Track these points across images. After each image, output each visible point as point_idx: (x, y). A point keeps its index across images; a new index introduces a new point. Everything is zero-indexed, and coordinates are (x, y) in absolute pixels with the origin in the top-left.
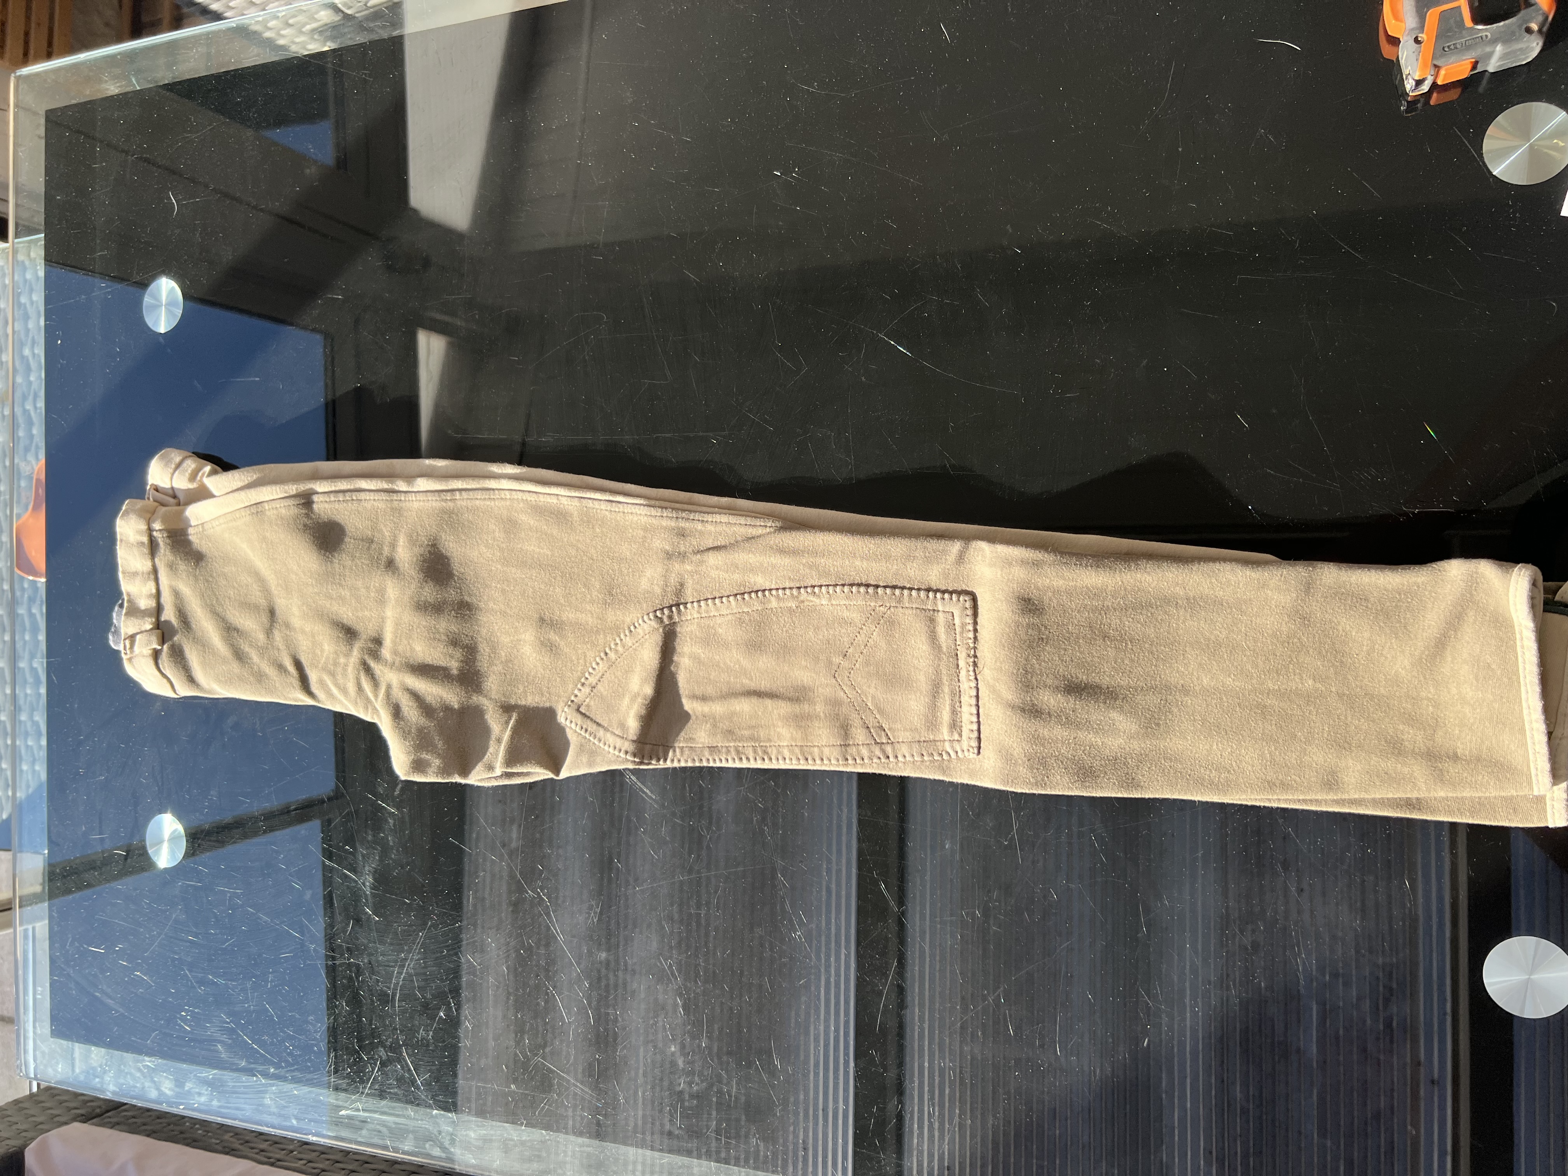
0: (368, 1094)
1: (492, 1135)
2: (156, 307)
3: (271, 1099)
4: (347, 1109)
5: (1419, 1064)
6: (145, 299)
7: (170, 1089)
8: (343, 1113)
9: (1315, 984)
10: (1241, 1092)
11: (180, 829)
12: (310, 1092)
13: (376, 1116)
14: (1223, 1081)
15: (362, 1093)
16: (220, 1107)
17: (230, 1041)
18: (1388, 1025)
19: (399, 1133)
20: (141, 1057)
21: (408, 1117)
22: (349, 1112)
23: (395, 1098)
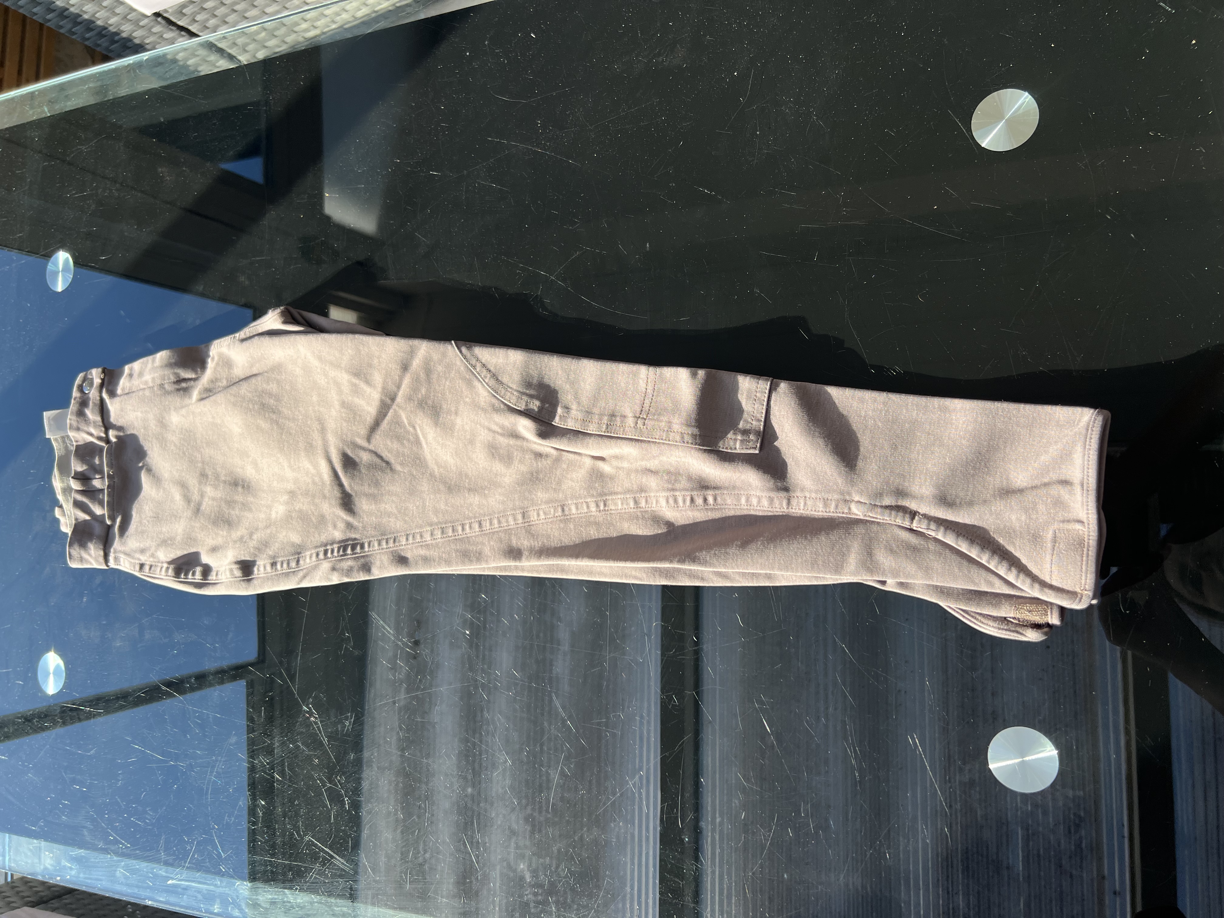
0: (188, 868)
1: (276, 899)
2: (56, 273)
3: (121, 872)
4: (172, 879)
5: (1103, 878)
6: (49, 267)
7: (51, 865)
8: (170, 882)
9: (1019, 813)
10: (963, 901)
11: (61, 663)
12: (147, 866)
13: (193, 884)
14: (948, 893)
15: (184, 867)
16: (85, 878)
17: (92, 827)
18: (1079, 846)
19: (210, 898)
20: (31, 840)
21: (216, 885)
22: (174, 882)
23: (207, 871)
